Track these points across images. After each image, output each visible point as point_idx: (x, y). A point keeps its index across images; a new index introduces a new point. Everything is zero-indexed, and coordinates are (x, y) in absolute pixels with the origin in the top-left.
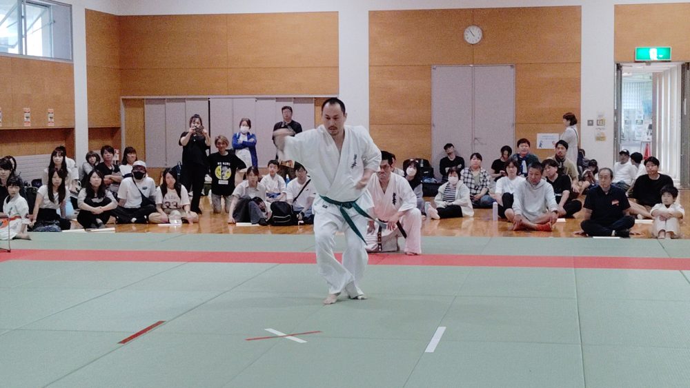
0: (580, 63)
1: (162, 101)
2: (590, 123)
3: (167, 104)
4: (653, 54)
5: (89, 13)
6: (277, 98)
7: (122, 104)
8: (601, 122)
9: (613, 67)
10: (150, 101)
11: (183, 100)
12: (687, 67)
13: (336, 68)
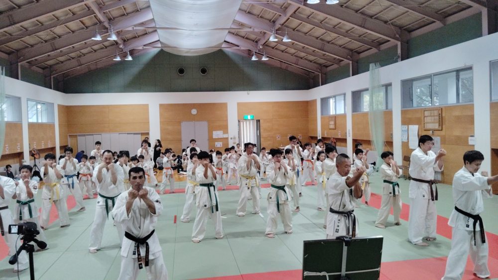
0: (227, 120)
1: (85, 135)
2: (231, 139)
3: (87, 137)
4: (249, 117)
5: (59, 106)
6: (127, 134)
7: (68, 137)
8: (235, 138)
9: (237, 121)
10: (79, 135)
12: (258, 121)
13: (149, 122)
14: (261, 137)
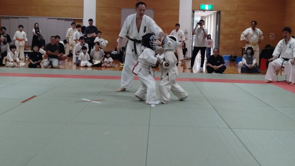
0: (178, 9)
1: (8, 18)
3: (11, 19)
4: (207, 7)
6: (57, 19)
8: (186, 33)
9: (191, 12)
10: (3, 18)
11: (18, 18)
12: (219, 13)
13: (83, 7)
14: (221, 33)
